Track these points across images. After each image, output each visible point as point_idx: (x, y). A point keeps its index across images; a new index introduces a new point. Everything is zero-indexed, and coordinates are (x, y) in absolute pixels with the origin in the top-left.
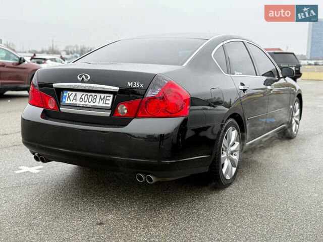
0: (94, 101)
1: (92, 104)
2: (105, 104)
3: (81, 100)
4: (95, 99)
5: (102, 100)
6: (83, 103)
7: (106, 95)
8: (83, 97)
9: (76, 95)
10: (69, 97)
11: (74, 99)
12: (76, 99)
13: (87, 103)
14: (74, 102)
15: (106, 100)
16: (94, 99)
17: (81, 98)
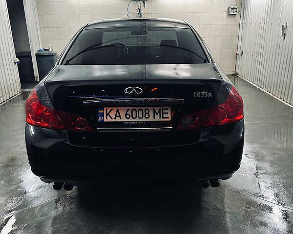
0: (147, 116)
1: (144, 119)
2: (163, 118)
3: (128, 116)
4: (148, 113)
5: (157, 114)
6: (131, 120)
7: (161, 108)
8: (129, 113)
9: (118, 111)
10: (107, 114)
11: (116, 116)
12: (120, 116)
13: (137, 119)
14: (118, 120)
15: (163, 113)
16: (146, 113)
17: (126, 114)
